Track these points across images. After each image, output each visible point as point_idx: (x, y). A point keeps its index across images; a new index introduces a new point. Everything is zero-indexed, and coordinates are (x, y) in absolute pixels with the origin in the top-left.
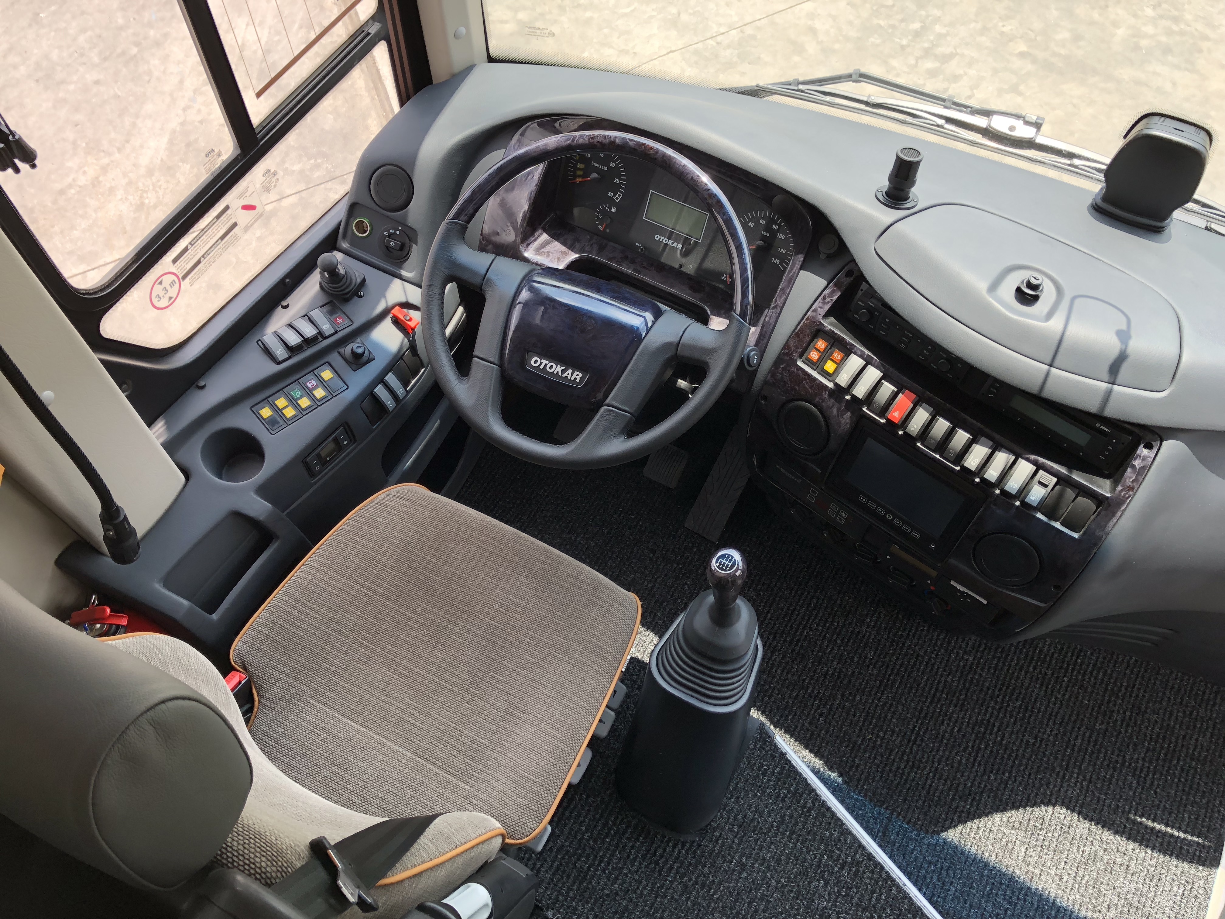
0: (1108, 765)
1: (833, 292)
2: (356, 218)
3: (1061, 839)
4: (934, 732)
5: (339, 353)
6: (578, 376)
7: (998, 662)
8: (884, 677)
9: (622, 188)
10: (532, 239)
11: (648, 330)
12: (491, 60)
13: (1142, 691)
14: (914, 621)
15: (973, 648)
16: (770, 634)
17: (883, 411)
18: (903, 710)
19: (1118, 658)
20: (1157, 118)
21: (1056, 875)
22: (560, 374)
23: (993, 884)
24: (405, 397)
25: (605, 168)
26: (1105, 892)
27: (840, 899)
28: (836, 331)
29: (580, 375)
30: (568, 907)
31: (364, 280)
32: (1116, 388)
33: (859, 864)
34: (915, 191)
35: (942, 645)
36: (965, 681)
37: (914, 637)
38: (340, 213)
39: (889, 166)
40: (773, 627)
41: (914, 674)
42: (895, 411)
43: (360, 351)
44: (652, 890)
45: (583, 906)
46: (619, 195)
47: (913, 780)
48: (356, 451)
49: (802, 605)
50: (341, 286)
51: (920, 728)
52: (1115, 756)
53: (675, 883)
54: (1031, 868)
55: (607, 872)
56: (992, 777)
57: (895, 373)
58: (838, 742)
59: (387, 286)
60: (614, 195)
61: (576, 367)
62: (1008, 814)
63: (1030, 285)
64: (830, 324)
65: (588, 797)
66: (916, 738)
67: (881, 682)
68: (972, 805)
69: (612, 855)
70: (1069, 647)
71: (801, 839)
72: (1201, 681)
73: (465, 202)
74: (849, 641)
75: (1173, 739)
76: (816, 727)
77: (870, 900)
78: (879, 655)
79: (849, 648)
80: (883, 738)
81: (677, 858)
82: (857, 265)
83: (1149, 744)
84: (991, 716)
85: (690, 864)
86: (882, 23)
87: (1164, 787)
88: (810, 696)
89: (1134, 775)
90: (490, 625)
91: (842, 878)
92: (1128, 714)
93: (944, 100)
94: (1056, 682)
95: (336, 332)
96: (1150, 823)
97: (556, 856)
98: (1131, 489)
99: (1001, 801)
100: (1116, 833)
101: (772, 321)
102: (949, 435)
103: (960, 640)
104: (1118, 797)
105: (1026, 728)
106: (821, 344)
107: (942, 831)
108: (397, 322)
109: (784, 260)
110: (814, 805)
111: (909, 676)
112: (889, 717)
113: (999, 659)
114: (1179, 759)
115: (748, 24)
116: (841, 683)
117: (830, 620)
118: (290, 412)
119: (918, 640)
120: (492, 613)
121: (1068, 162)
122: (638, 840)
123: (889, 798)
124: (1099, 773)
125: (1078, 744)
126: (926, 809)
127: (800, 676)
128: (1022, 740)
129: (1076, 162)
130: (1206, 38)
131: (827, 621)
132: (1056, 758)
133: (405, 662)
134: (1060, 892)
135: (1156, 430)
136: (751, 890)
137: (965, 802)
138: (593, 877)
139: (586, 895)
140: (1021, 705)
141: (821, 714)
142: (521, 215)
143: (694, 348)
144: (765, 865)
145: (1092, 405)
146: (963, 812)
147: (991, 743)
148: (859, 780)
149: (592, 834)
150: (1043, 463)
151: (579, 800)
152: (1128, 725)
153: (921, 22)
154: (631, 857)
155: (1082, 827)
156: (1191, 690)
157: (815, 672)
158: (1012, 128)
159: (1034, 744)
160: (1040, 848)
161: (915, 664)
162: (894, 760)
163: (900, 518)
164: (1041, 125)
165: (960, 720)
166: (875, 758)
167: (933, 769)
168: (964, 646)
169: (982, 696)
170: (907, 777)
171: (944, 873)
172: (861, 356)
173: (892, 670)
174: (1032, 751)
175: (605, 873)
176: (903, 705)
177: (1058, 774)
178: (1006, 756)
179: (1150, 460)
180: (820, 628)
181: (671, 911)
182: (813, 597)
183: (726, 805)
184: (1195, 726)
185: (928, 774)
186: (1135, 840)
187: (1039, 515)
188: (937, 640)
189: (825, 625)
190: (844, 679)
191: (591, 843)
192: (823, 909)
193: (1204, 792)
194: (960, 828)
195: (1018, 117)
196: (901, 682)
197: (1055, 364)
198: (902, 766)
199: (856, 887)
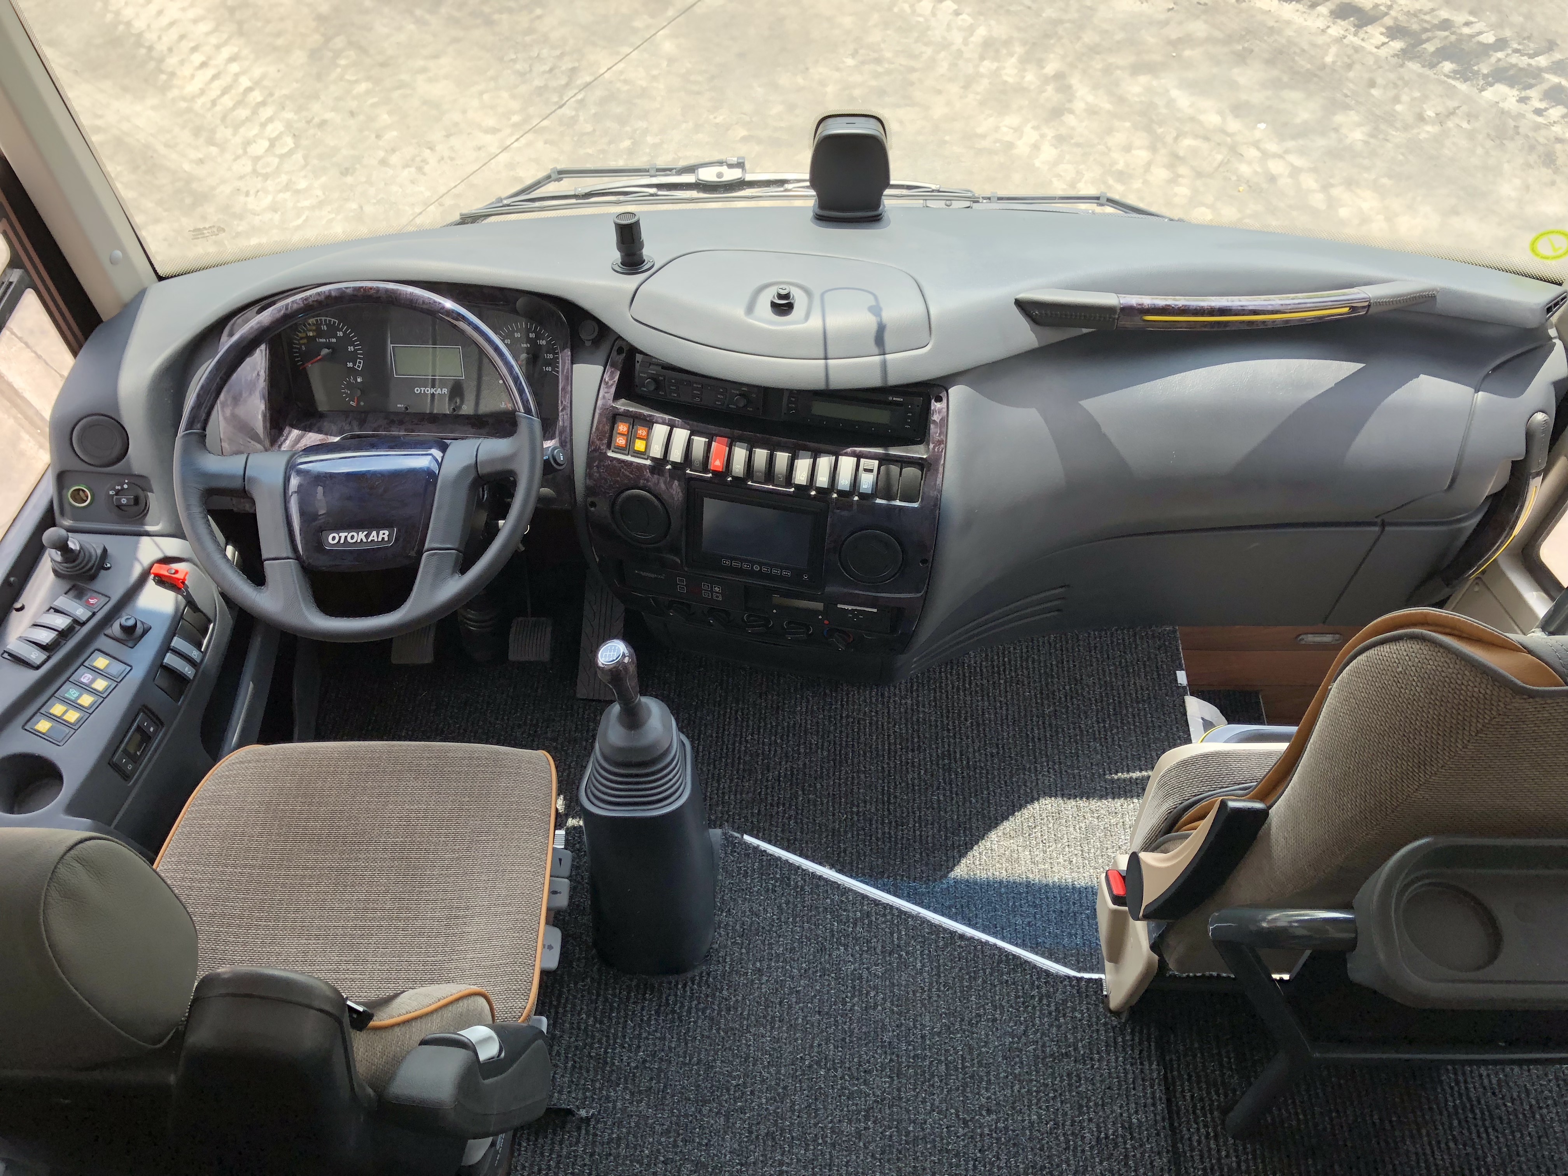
0: (1070, 741)
1: (612, 373)
2: (69, 489)
3: (1056, 827)
4: (903, 785)
5: (105, 635)
6: (384, 534)
7: (935, 692)
8: (835, 755)
9: (360, 354)
10: (282, 439)
11: (440, 465)
12: (161, 278)
13: (1071, 662)
14: (842, 690)
15: (907, 691)
16: (709, 765)
17: (705, 467)
18: (866, 777)
19: (1038, 642)
20: (830, 120)
21: (1065, 861)
22: (364, 540)
23: (1014, 897)
24: (202, 660)
25: (334, 340)
26: (1113, 855)
27: (865, 956)
28: (631, 409)
29: (387, 533)
30: (600, 1099)
31: (105, 551)
32: (888, 357)
33: (868, 915)
34: (646, 252)
35: (877, 700)
36: (912, 724)
37: (848, 704)
38: (48, 489)
39: (612, 237)
40: (709, 757)
41: (862, 739)
42: (715, 461)
43: (131, 623)
44: (679, 1039)
45: (615, 1090)
46: (360, 363)
47: (903, 838)
48: (168, 736)
49: (729, 723)
50: (79, 565)
51: (889, 787)
52: (1072, 730)
53: (700, 1021)
54: (1042, 867)
55: (626, 1045)
56: (974, 801)
57: (701, 426)
58: (817, 836)
59: (135, 548)
60: (355, 364)
61: (378, 525)
62: (1001, 827)
63: (781, 297)
64: (623, 405)
65: (576, 984)
66: (889, 799)
67: (834, 760)
68: (966, 836)
69: (624, 1027)
70: (992, 651)
71: (805, 918)
72: (1117, 630)
73: (193, 409)
74: (788, 736)
75: (1115, 693)
76: (790, 832)
77: (893, 941)
78: (823, 736)
79: (791, 743)
80: (858, 813)
81: (691, 997)
82: (623, 340)
83: (1096, 706)
84: (949, 746)
85: (707, 996)
86: (590, 151)
87: (1124, 738)
88: (772, 805)
89: (1095, 739)
90: (395, 843)
91: (859, 935)
92: (1067, 687)
93: (647, 171)
94: (994, 688)
95: (94, 614)
96: (1126, 775)
97: (567, 1057)
98: (940, 442)
99: (990, 818)
100: (1101, 797)
101: (567, 424)
102: (771, 461)
103: (892, 689)
104: (1089, 765)
105: (985, 741)
106: (622, 427)
107: (948, 872)
108: (161, 581)
109: (553, 363)
110: (805, 881)
111: (858, 743)
112: (856, 790)
113: (935, 690)
114: (1127, 707)
115: (444, 195)
116: (797, 779)
117: (762, 724)
118: (72, 716)
119: (853, 705)
120: (392, 831)
121: (782, 189)
122: (645, 999)
123: (886, 866)
124: (1065, 753)
125: (1036, 735)
126: (925, 859)
127: (754, 791)
128: (986, 754)
129: (787, 186)
130: (913, 70)
131: (759, 727)
132: (1022, 757)
133: (317, 922)
134: (1075, 875)
135: (938, 382)
136: (777, 990)
137: (958, 835)
138: (613, 1058)
139: (614, 1077)
140: (972, 723)
141: (790, 818)
142: (260, 417)
143: (492, 461)
144: (781, 959)
145: (874, 380)
146: (959, 845)
147: (959, 770)
148: (851, 863)
149: (595, 1018)
150: (860, 452)
151: (569, 991)
152: (1072, 698)
153: (630, 138)
154: (645, 1018)
155: (1069, 807)
156: (1112, 642)
157: (767, 781)
158: (720, 175)
159: (998, 753)
160: (1041, 844)
161: (859, 729)
162: (877, 828)
163: (765, 564)
164: (743, 163)
165: (922, 763)
166: (858, 835)
167: (916, 819)
168: (897, 692)
169: (933, 731)
170: (896, 838)
171: (966, 910)
172: (663, 423)
173: (841, 745)
174: (999, 760)
175: (624, 1047)
176: (864, 772)
177: (1030, 771)
178: (977, 776)
179: (945, 410)
180: (756, 737)
181: (706, 1050)
182: (737, 712)
183: (720, 922)
184: (1128, 672)
185: (914, 826)
186: (1119, 797)
187: (878, 501)
188: (870, 698)
189: (759, 732)
190: (798, 774)
191: (598, 1025)
192: (852, 974)
193: (1160, 727)
194: (964, 861)
195: (720, 163)
196: (853, 752)
197: (829, 356)
198: (887, 830)
199: (876, 937)
